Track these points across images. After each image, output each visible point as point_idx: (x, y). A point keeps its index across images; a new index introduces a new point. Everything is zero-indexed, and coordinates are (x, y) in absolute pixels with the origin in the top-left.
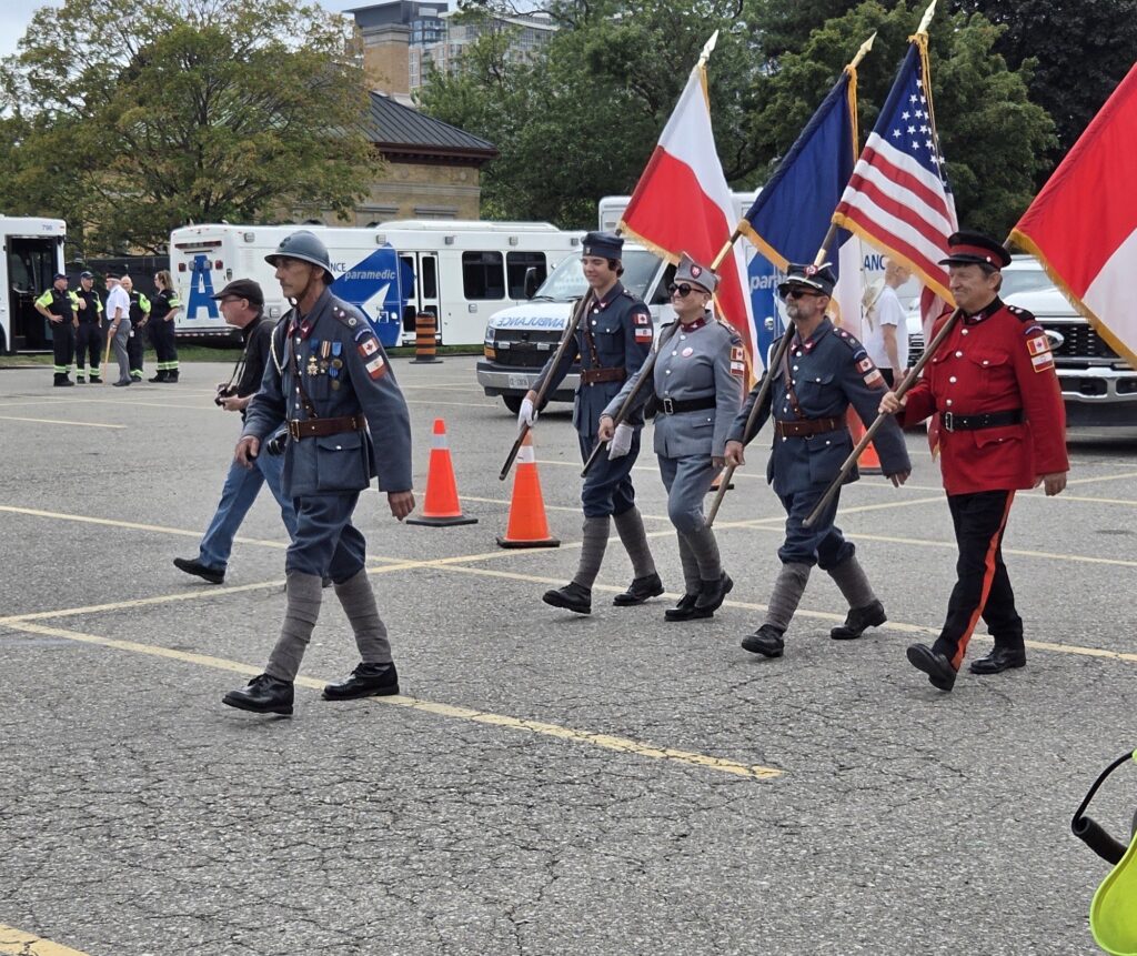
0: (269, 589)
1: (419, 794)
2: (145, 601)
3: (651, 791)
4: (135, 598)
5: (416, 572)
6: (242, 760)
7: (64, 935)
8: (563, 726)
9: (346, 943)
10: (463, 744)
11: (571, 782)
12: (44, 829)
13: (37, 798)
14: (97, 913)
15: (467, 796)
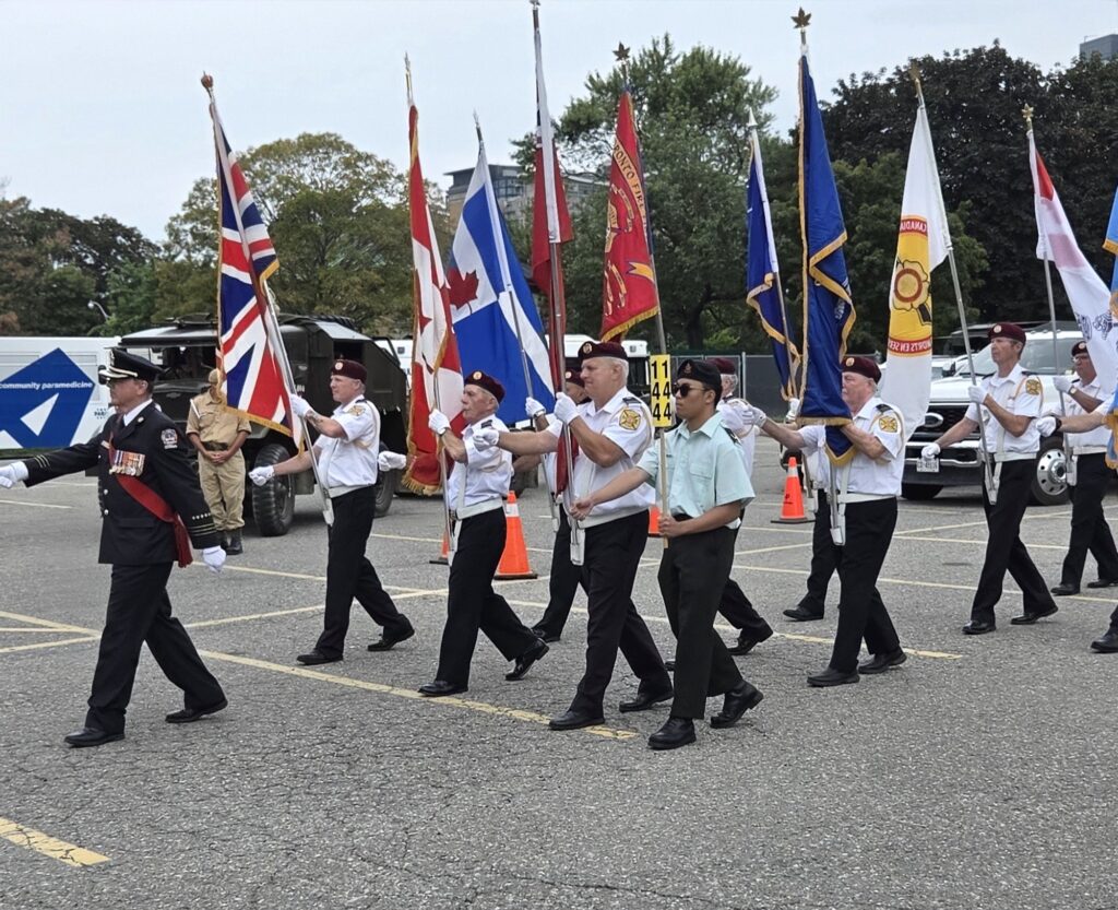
0: (313, 611)
1: (372, 750)
2: (220, 621)
3: (538, 748)
4: (213, 619)
5: (425, 598)
6: (254, 730)
7: (95, 845)
8: (491, 704)
9: (287, 849)
10: (415, 717)
11: (483, 742)
12: (101, 777)
13: (102, 756)
14: (122, 831)
15: (406, 753)
